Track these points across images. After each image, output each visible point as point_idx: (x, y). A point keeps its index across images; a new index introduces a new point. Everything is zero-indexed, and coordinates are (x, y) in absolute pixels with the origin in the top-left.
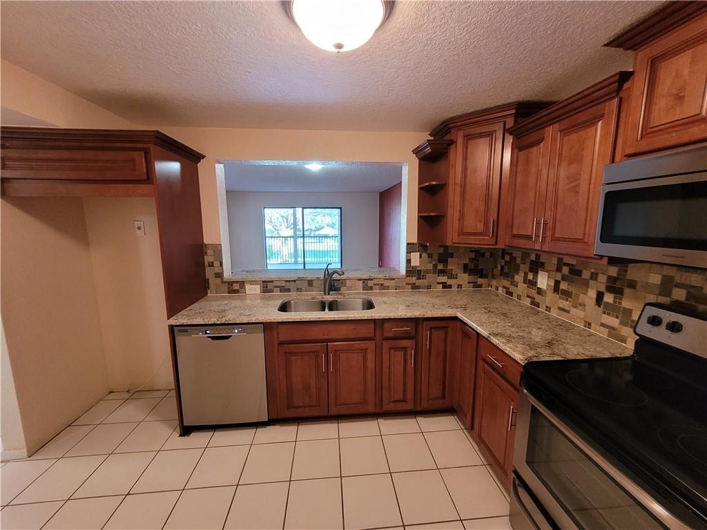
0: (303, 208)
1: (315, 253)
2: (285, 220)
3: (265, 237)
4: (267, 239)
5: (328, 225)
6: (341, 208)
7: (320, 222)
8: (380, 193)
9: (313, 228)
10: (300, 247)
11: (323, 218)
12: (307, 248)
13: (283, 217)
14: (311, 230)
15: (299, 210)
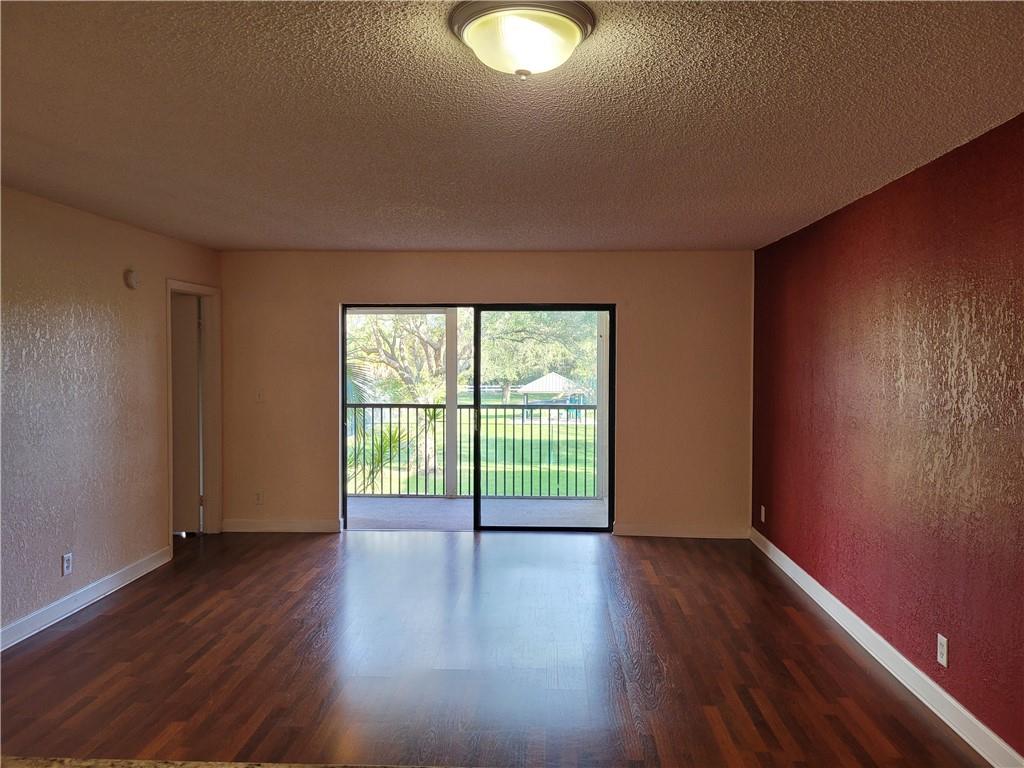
0: (479, 308)
1: (515, 450)
2: (431, 350)
3: (345, 406)
4: (350, 411)
5: (553, 369)
6: (611, 308)
7: (531, 360)
8: (758, 253)
9: (512, 376)
10: (465, 430)
11: (539, 348)
12: (487, 432)
13: (425, 343)
14: (506, 381)
15: (465, 315)
